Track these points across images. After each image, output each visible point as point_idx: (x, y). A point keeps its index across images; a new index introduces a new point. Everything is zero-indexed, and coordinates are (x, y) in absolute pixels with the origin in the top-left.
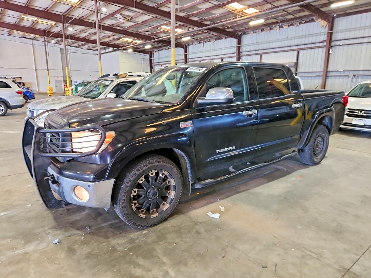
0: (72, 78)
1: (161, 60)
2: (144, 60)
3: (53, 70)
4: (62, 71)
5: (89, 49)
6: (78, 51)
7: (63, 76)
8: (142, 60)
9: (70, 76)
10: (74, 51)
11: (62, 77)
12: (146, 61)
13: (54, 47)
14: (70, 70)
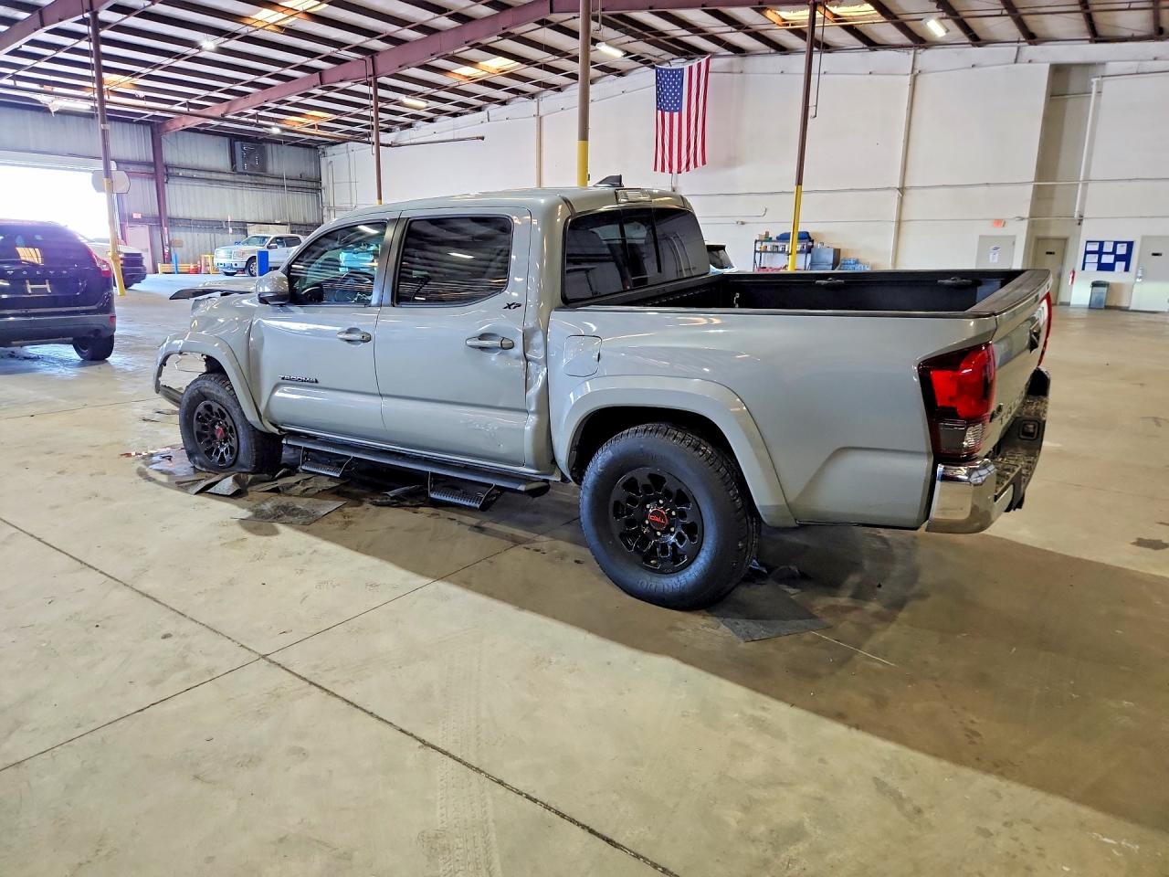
0: (1085, 221)
3: (986, 188)
4: (1031, 189)
7: (1030, 217)
11: (1022, 219)
13: (1017, 65)
14: (1081, 179)
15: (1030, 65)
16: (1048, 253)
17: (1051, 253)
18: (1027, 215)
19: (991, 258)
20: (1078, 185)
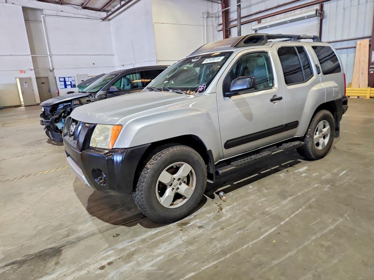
0: (55, 71)
1: (254, 10)
2: (209, 15)
3: (11, 57)
4: (30, 57)
5: (85, 8)
6: (61, 11)
7: (34, 69)
8: (204, 17)
9: (51, 69)
10: (54, 13)
11: (32, 70)
12: (211, 19)
13: (7, 4)
14: (49, 54)
15: (13, 5)
16: (42, 83)
17: (43, 83)
18: (33, 68)
19: (25, 86)
20: (48, 56)
